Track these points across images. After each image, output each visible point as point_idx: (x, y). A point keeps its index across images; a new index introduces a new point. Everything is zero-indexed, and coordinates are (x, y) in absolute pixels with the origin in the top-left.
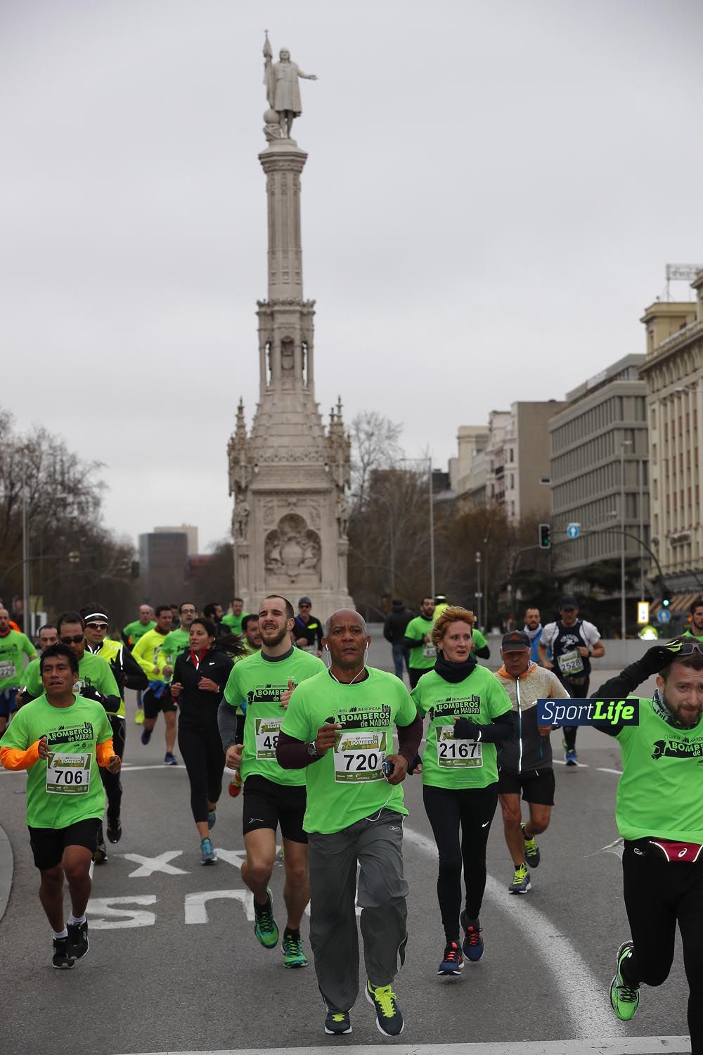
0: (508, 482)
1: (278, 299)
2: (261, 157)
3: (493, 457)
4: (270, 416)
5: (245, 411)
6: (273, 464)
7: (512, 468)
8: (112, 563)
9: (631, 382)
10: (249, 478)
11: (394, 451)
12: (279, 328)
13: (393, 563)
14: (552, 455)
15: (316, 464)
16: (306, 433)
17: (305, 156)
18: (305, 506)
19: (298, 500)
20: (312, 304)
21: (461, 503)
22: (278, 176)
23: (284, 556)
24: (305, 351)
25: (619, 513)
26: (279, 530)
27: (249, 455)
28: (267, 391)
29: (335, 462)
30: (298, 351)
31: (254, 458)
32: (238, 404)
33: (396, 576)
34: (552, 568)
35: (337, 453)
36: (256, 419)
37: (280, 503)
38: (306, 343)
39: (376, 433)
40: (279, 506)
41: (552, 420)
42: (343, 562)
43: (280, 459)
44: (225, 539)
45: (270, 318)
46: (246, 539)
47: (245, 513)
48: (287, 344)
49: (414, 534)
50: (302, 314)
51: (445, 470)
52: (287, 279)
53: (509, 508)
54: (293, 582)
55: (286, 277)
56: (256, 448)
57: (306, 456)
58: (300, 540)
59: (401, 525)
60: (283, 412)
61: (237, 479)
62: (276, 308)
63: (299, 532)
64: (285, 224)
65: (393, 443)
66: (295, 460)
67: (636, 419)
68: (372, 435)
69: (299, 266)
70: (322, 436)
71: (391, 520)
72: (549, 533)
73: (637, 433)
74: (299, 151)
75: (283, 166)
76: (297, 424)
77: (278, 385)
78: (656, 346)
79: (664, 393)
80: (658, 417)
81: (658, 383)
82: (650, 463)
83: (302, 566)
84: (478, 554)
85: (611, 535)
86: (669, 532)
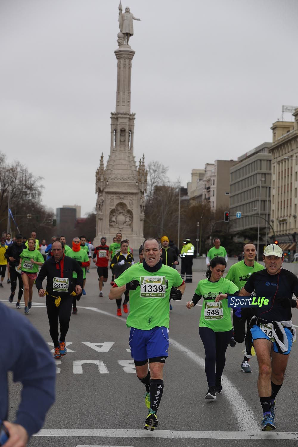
0: (212, 193)
1: (120, 112)
2: (115, 52)
3: (206, 183)
5: (104, 158)
6: (115, 181)
7: (214, 187)
8: (45, 219)
9: (266, 154)
10: (104, 187)
11: (165, 178)
12: (120, 124)
13: (162, 225)
14: (231, 183)
15: (132, 182)
16: (129, 169)
17: (134, 53)
18: (127, 199)
19: (124, 197)
20: (134, 115)
21: (192, 201)
22: (122, 61)
23: (117, 220)
25: (258, 208)
26: (116, 209)
27: (105, 177)
28: (113, 150)
29: (141, 181)
30: (127, 134)
31: (106, 178)
32: (101, 155)
33: (163, 230)
34: (229, 230)
35: (141, 178)
36: (108, 162)
37: (117, 198)
38: (131, 131)
39: (157, 170)
40: (116, 199)
41: (231, 168)
42: (142, 223)
43: (118, 179)
44: (92, 212)
45: (116, 120)
46: (101, 212)
47: (102, 201)
48: (123, 131)
49: (172, 213)
50: (129, 119)
51: (186, 187)
52: (124, 104)
53: (212, 204)
54: (121, 231)
55: (123, 103)
56: (108, 174)
57: (129, 178)
58: (124, 213)
59: (167, 209)
60: (120, 160)
61: (100, 187)
62: (119, 116)
63: (124, 210)
64: (124, 81)
65: (164, 175)
66: (124, 180)
67: (267, 170)
68: (156, 171)
69: (129, 99)
70: (136, 170)
71: (162, 207)
72: (228, 215)
73: (267, 175)
74: (131, 50)
75: (124, 56)
76: (126, 165)
77: (118, 148)
78: (276, 139)
79: (279, 159)
80: (276, 169)
81: (277, 155)
82: (272, 188)
83: (125, 224)
84: (198, 223)
85: (254, 217)
86: (278, 217)
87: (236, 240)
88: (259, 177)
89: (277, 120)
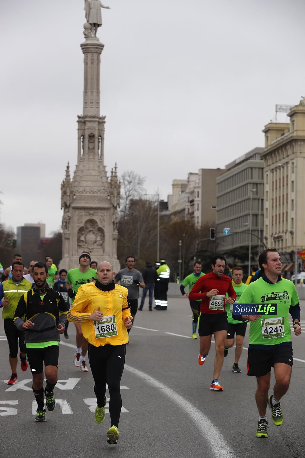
0: (196, 207)
1: (88, 115)
2: (81, 46)
3: (189, 195)
5: (70, 168)
6: (83, 195)
7: (198, 201)
8: (3, 240)
9: (257, 160)
10: (71, 201)
11: (141, 190)
12: (88, 129)
13: (139, 244)
14: (218, 195)
15: (103, 195)
16: (99, 180)
17: (103, 46)
18: (98, 215)
19: (94, 212)
20: (104, 118)
21: (173, 217)
22: (89, 55)
23: (86, 239)
24: (100, 140)
25: (249, 224)
26: (85, 227)
27: (71, 190)
28: (81, 159)
29: (113, 194)
30: (96, 140)
31: (73, 191)
32: (67, 165)
33: (140, 251)
34: (216, 249)
35: (114, 190)
36: (75, 172)
37: (86, 214)
38: (100, 136)
39: (133, 181)
40: (85, 215)
41: (217, 178)
42: (115, 243)
43: (86, 193)
44: (59, 230)
45: (83, 124)
46: (68, 230)
47: (69, 218)
48: (91, 136)
49: (150, 231)
50: (99, 122)
51: (166, 200)
52: (93, 105)
53: (196, 220)
55: (92, 104)
56: (75, 187)
57: (99, 191)
58: (94, 232)
59: (144, 226)
60: (89, 170)
61: (65, 201)
62: (87, 119)
63: (94, 228)
64: (92, 79)
65: (141, 187)
66: (93, 193)
67: (259, 179)
68: (131, 182)
69: (99, 99)
70: (107, 182)
71: (139, 224)
72: (215, 232)
73: (259, 185)
74: (99, 43)
75: (92, 50)
76: (95, 176)
77: (86, 156)
78: (269, 144)
79: (273, 166)
80: (269, 178)
81: (270, 162)
82: (265, 201)
83: (95, 244)
84: (180, 241)
85: (245, 234)
86: (273, 234)
89: (270, 122)
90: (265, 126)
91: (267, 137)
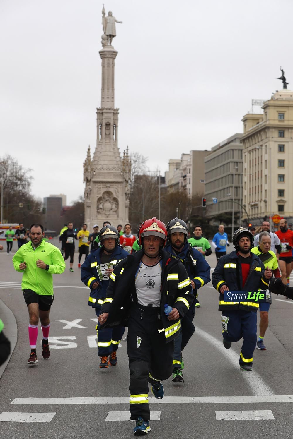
0: (188, 181)
1: (105, 107)
2: (100, 52)
3: (182, 171)
4: (100, 153)
5: (91, 150)
6: (101, 171)
7: (190, 176)
8: (34, 208)
9: (237, 144)
10: (91, 177)
11: (145, 168)
12: (105, 119)
13: (143, 211)
14: (205, 171)
15: (118, 171)
16: (114, 159)
17: (117, 53)
18: (113, 188)
19: (110, 186)
20: (118, 110)
21: (169, 189)
22: (106, 60)
23: (104, 206)
24: (115, 128)
25: (231, 194)
26: (102, 197)
27: (92, 167)
28: (99, 143)
29: (125, 171)
30: (112, 128)
31: (94, 168)
32: (88, 147)
33: (145, 216)
34: (205, 214)
35: (126, 167)
36: (95, 154)
37: (104, 186)
38: (115, 124)
39: (138, 160)
40: (102, 188)
41: (205, 158)
42: (127, 209)
43: (104, 170)
44: (78, 200)
45: (101, 115)
46: (89, 200)
47: (90, 190)
48: (108, 125)
49: (152, 200)
50: (114, 113)
51: (163, 176)
52: (109, 100)
53: (188, 191)
54: (107, 217)
55: (108, 99)
56: (95, 165)
57: (114, 168)
58: (110, 201)
59: (147, 197)
60: (106, 151)
61: (87, 176)
62: (104, 111)
63: (110, 198)
64: (108, 79)
65: (144, 165)
66: (110, 170)
67: (239, 158)
68: (136, 161)
69: (113, 95)
70: (120, 161)
71: (143, 194)
72: (206, 201)
73: (238, 163)
74: (114, 51)
75: (108, 56)
76: (110, 156)
77: (104, 141)
78: (247, 130)
79: (250, 149)
80: (247, 158)
81: (247, 145)
82: (244, 176)
83: (111, 211)
84: (177, 209)
85: (228, 202)
86: (250, 202)
87: (213, 223)
88: (231, 165)
89: (248, 113)
90: (244, 116)
91: (245, 125)
